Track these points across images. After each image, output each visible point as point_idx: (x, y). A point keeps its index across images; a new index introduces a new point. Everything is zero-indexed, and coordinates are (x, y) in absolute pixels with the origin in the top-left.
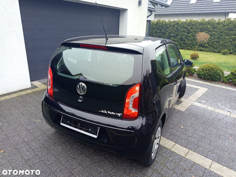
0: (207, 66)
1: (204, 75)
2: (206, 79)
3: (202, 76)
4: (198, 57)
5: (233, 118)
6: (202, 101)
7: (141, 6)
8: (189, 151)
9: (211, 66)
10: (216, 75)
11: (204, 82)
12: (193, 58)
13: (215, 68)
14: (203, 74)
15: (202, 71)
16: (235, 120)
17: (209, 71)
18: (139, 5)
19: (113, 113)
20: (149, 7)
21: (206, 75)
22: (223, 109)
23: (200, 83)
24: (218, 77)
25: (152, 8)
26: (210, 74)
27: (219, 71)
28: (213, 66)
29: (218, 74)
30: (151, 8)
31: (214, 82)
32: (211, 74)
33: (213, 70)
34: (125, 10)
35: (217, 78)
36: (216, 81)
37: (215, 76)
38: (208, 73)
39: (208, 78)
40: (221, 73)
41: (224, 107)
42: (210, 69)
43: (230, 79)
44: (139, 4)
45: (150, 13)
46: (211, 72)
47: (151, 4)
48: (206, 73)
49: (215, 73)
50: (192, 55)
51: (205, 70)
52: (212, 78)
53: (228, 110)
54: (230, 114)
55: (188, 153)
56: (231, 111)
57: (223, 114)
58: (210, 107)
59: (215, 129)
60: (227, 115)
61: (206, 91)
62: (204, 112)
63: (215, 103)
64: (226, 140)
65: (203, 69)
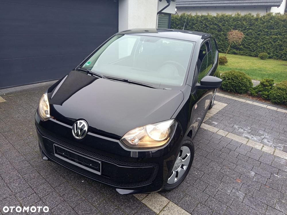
0: (230, 74)
1: (226, 86)
2: (229, 91)
3: (223, 87)
4: (227, 62)
5: (249, 147)
6: (213, 122)
8: (169, 203)
9: (235, 74)
10: (241, 85)
11: (224, 95)
12: (220, 63)
13: (240, 76)
14: (224, 84)
15: (224, 80)
16: (251, 152)
17: (233, 80)
21: (228, 85)
22: (240, 134)
23: (219, 96)
24: (244, 88)
26: (234, 85)
27: (245, 80)
28: (238, 74)
29: (244, 85)
31: (239, 95)
32: (235, 84)
33: (238, 79)
35: (242, 89)
36: (241, 93)
37: (239, 87)
38: (231, 83)
39: (230, 90)
40: (248, 83)
41: (242, 130)
42: (234, 78)
43: (260, 92)
45: (168, 3)
46: (235, 81)
48: (229, 82)
49: (240, 82)
51: (227, 78)
52: (236, 89)
53: (246, 136)
54: (247, 142)
55: (166, 206)
56: (249, 137)
57: (237, 142)
58: (222, 130)
59: (219, 165)
60: (242, 142)
61: (223, 107)
62: (211, 138)
63: (231, 125)
64: (230, 183)
65: (224, 77)
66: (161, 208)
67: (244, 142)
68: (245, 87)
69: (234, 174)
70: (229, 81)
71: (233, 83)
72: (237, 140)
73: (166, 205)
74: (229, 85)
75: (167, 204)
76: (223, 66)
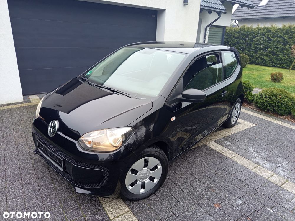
0: (269, 91)
1: (262, 105)
2: (266, 110)
4: (282, 79)
5: (254, 173)
6: (226, 142)
7: (187, 4)
8: (128, 212)
9: (275, 92)
10: (280, 105)
12: (274, 80)
13: (281, 94)
14: (261, 102)
15: (261, 98)
16: (253, 178)
17: (270, 98)
18: (185, 4)
20: (201, 6)
21: (265, 104)
22: (250, 158)
24: (284, 109)
25: (222, 9)
26: (271, 104)
27: (286, 100)
28: (279, 92)
29: (284, 105)
30: (220, 9)
31: (279, 116)
32: (273, 103)
33: (276, 97)
35: (281, 110)
36: (281, 114)
37: (279, 106)
38: (269, 102)
39: (267, 109)
40: (291, 103)
42: (273, 96)
44: (184, 3)
45: (218, 15)
46: (273, 100)
47: (221, 4)
48: (266, 101)
49: (279, 102)
50: (273, 75)
51: (264, 96)
52: (274, 110)
53: (257, 161)
54: (255, 168)
55: (122, 215)
56: (261, 163)
57: (242, 166)
58: (231, 151)
59: (203, 186)
60: (247, 167)
61: (249, 127)
63: (246, 147)
64: (205, 207)
65: (261, 95)
66: (117, 215)
67: (250, 168)
68: (286, 108)
69: (216, 198)
70: (265, 99)
71: (270, 102)
72: (242, 164)
73: (124, 213)
74: (267, 104)
75: (126, 213)
76: (276, 84)
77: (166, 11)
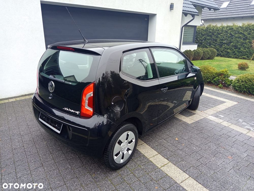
0: (244, 77)
1: (239, 88)
2: (242, 92)
3: (237, 88)
4: (248, 68)
5: (249, 136)
6: (220, 116)
7: (173, 10)
8: (169, 163)
9: (249, 77)
11: (237, 95)
12: (241, 68)
14: (238, 86)
15: (238, 82)
16: (249, 140)
17: (246, 82)
18: (171, 10)
19: (73, 111)
22: (242, 126)
23: (232, 96)
25: (195, 12)
26: (247, 87)
31: (253, 96)
32: (248, 86)
33: (251, 82)
34: (154, 15)
37: (253, 88)
38: (245, 85)
39: (244, 91)
41: (246, 124)
42: (248, 80)
44: (170, 8)
45: (192, 17)
46: (248, 84)
47: (194, 8)
48: (242, 84)
49: (253, 85)
50: (240, 65)
51: (241, 81)
52: (249, 91)
53: (248, 127)
54: (247, 133)
55: (166, 164)
56: (251, 129)
57: (238, 131)
58: (226, 122)
59: (215, 146)
60: (242, 132)
61: (233, 105)
62: (215, 126)
63: (236, 119)
64: (222, 158)
65: (238, 80)
66: (162, 165)
67: (245, 132)
69: (227, 153)
70: (242, 83)
71: (246, 85)
72: (238, 130)
73: (167, 164)
74: (243, 87)
75: (167, 163)
76: (243, 71)
77: (157, 16)
